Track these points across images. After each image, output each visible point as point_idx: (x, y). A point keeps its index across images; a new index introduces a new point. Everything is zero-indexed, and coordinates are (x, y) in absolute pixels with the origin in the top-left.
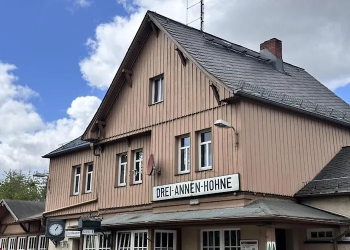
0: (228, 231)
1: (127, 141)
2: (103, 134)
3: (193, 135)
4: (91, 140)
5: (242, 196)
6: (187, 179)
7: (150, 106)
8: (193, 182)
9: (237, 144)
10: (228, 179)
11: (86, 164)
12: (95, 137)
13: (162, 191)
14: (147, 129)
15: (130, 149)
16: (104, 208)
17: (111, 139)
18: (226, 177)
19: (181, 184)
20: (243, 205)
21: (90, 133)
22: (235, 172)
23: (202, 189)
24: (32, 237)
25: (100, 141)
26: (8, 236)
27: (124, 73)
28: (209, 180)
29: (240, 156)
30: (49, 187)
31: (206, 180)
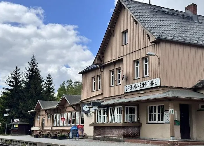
0: (159, 106)
1: (113, 64)
2: (103, 61)
3: (140, 60)
4: (98, 64)
5: (161, 89)
6: (138, 81)
7: (122, 46)
8: (141, 83)
9: (159, 63)
10: (155, 80)
11: (97, 76)
12: (99, 63)
13: (128, 88)
14: (121, 58)
15: (115, 68)
16: (105, 97)
17: (106, 63)
18: (154, 79)
19: (136, 84)
20: (162, 92)
21: (96, 61)
22: (158, 77)
23: (145, 86)
24: (78, 112)
25: (101, 64)
26: (71, 112)
27: (110, 30)
28: (147, 81)
29: (160, 69)
30: (82, 88)
31: (146, 81)
